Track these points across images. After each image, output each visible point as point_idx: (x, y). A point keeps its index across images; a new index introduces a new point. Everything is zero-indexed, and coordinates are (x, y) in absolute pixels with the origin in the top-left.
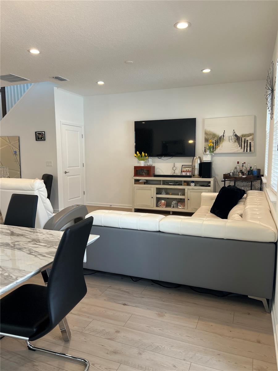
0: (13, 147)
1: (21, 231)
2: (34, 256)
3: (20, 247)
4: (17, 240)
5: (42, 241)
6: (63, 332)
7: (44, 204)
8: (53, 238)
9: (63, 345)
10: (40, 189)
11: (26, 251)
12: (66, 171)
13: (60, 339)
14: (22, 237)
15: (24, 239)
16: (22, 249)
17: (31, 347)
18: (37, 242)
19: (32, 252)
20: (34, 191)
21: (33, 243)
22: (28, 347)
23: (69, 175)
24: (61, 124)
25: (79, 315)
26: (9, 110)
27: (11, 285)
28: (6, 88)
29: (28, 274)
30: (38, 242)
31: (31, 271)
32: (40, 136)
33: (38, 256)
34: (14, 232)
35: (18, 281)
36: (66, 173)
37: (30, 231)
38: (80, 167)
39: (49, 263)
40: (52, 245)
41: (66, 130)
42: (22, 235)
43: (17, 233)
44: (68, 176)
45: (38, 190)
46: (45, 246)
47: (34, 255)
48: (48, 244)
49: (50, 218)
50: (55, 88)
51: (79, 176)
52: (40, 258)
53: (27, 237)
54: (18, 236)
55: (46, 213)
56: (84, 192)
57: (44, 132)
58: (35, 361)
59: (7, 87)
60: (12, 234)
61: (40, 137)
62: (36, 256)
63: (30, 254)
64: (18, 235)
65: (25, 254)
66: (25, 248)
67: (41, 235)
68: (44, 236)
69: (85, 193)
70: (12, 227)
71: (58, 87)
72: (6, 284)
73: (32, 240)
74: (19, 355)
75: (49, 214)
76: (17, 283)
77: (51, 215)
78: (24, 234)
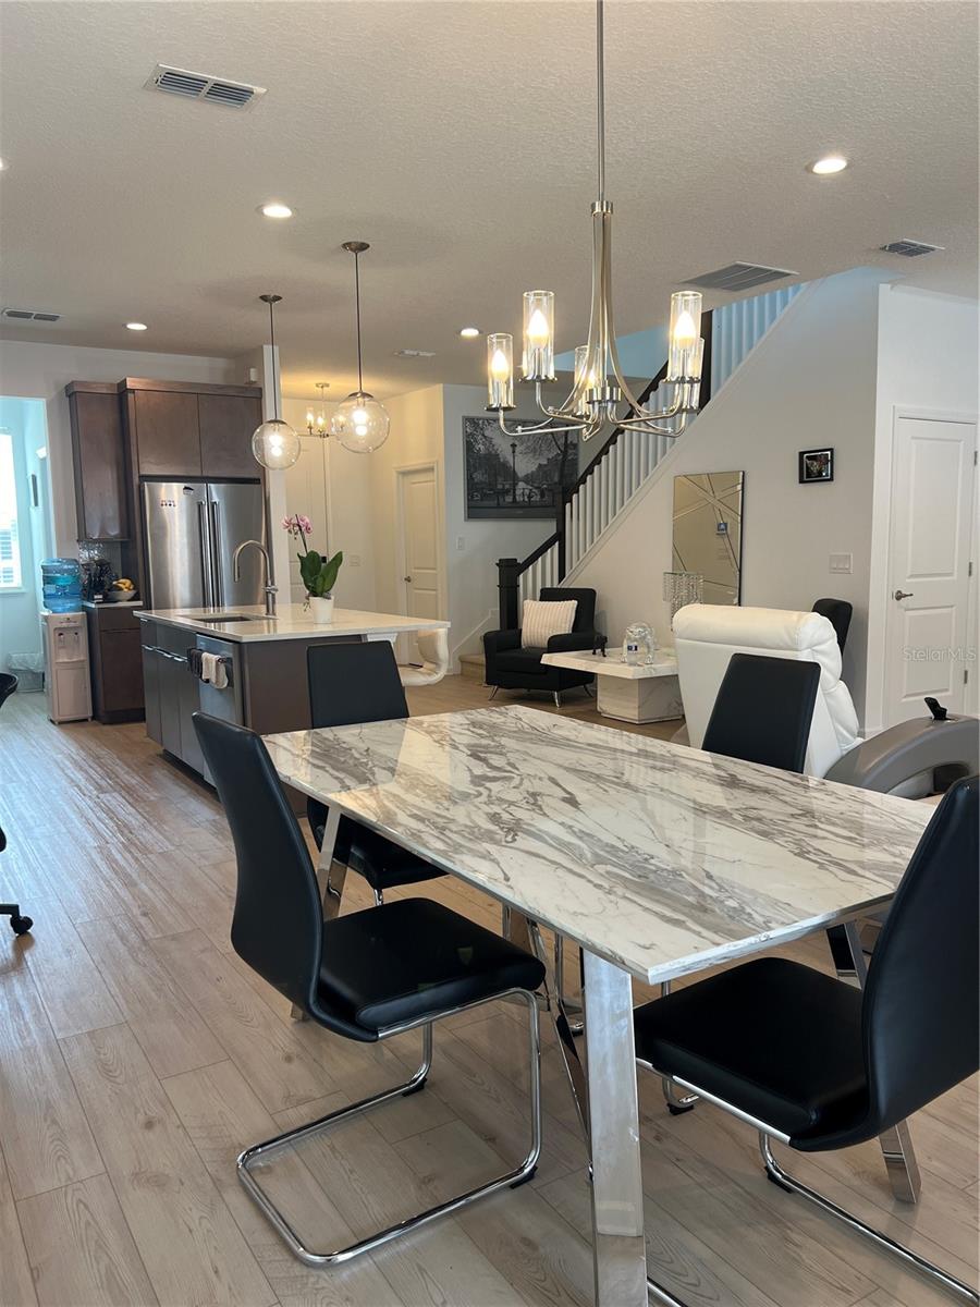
0: (722, 508)
1: (759, 776)
2: (817, 865)
3: (766, 828)
4: (753, 804)
5: (838, 821)
6: (896, 1164)
7: (829, 700)
8: (876, 818)
9: (890, 1209)
10: (819, 644)
11: (785, 845)
12: (899, 592)
13: (878, 1183)
14: (767, 797)
15: (774, 805)
16: (774, 834)
17: (778, 1174)
18: (822, 823)
19: (809, 852)
20: (797, 650)
21: (805, 820)
22: (767, 1168)
23: (911, 607)
24: (897, 417)
25: (951, 1125)
26: (718, 387)
27: (752, 940)
28: (714, 313)
29: (803, 918)
30: (823, 820)
31: (812, 911)
32: (815, 466)
33: (830, 868)
34: (739, 776)
35: (772, 934)
36: (898, 598)
37: (792, 783)
38: (955, 577)
39: (871, 898)
40: (878, 840)
41: (913, 438)
42: (766, 791)
43: (749, 780)
44: (906, 610)
45: (810, 647)
46: (850, 839)
47: (817, 862)
48: (858, 834)
49: (845, 753)
50: (884, 288)
51: (950, 609)
52: (836, 876)
53: (781, 798)
54: (753, 791)
55: (834, 733)
56: (966, 673)
57: (831, 450)
58: (790, 1225)
59: (718, 309)
60: (732, 782)
61: (815, 468)
62: (821, 866)
63: (801, 854)
64: (753, 789)
65: (784, 853)
66: (781, 832)
67: (832, 799)
68: (842, 807)
69: (969, 678)
70: (732, 761)
71: (893, 283)
72: (735, 935)
73: (801, 812)
74: (739, 1185)
75: (842, 734)
76: (768, 939)
77: (847, 739)
78: (771, 787)
